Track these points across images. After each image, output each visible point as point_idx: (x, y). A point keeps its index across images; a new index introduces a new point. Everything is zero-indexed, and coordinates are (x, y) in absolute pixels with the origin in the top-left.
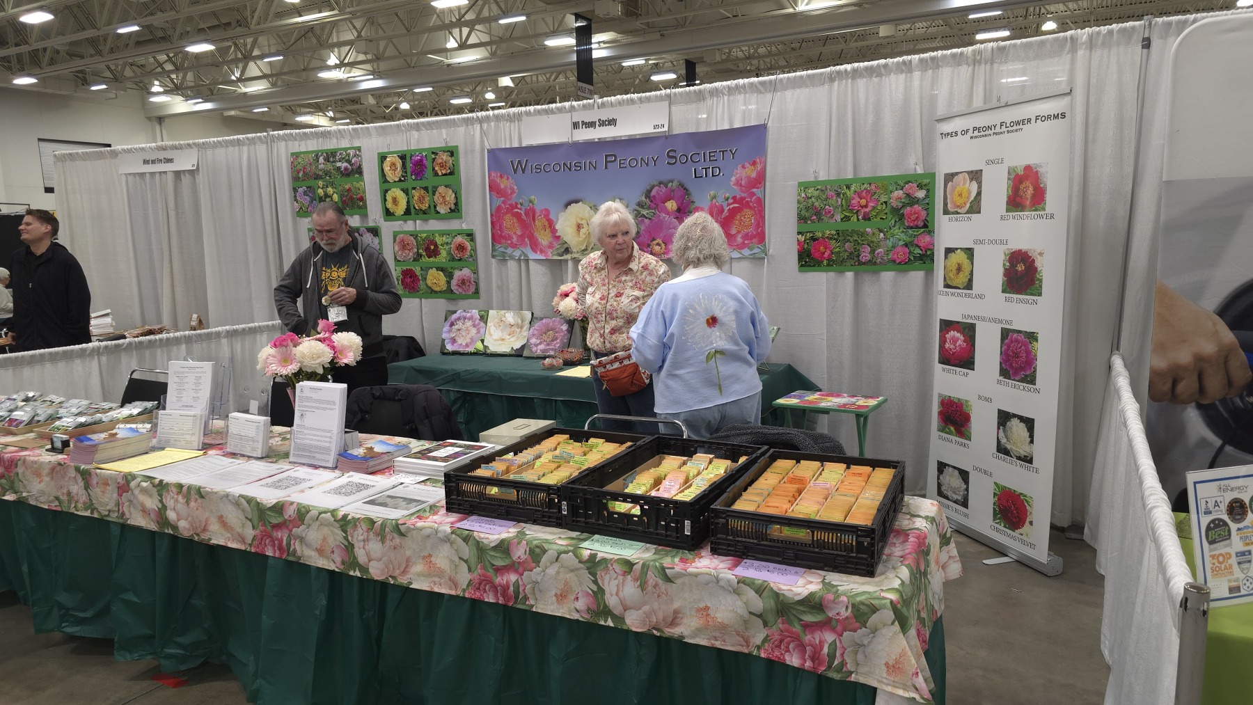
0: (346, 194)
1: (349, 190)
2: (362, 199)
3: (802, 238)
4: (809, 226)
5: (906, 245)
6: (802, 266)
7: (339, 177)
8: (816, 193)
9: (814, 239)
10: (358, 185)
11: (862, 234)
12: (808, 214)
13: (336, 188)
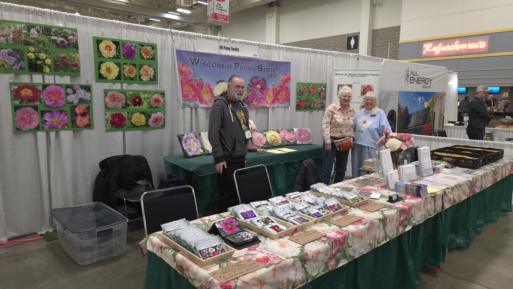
0: (61, 60)
1: (64, 57)
2: (76, 65)
3: (298, 100)
4: (300, 97)
5: (320, 103)
6: (297, 109)
7: (54, 47)
8: (302, 86)
9: (301, 101)
10: (73, 55)
11: (312, 100)
12: (300, 93)
13: (49, 55)
